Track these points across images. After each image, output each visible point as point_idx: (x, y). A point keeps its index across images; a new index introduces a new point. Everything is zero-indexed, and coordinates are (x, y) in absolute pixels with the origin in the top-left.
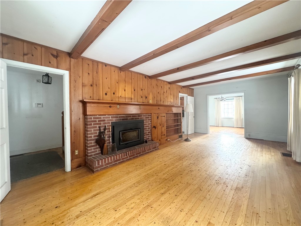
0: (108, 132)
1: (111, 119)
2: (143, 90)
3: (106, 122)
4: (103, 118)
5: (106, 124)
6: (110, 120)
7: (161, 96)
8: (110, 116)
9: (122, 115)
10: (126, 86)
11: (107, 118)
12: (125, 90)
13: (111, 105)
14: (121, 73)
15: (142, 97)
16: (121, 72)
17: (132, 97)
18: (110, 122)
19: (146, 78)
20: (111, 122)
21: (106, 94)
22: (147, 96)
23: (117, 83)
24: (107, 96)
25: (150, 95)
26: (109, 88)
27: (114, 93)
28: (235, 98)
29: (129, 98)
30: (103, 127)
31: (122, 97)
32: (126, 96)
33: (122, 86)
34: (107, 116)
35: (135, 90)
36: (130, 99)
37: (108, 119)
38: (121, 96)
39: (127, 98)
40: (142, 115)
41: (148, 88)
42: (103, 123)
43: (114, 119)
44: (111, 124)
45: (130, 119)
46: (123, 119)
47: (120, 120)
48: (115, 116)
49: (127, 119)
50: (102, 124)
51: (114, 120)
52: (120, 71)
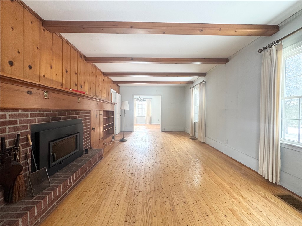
0: (23, 146)
1: (29, 118)
2: (78, 74)
3: (18, 125)
4: (11, 116)
5: (18, 130)
6: (28, 121)
7: (96, 88)
8: (29, 113)
9: (52, 112)
10: (54, 60)
11: (20, 116)
12: (51, 67)
13: (32, 90)
14: (45, 33)
15: (76, 85)
16: (44, 31)
17: (63, 82)
18: (29, 125)
19: (81, 58)
20: (31, 126)
21: (11, 63)
22: (82, 85)
23: (38, 48)
24: (13, 67)
25: (85, 84)
26: (19, 52)
27: (30, 67)
28: (146, 100)
29: (58, 82)
30: (10, 137)
31: (46, 78)
32: (54, 79)
33: (46, 57)
34: (20, 112)
35: (67, 72)
36: (60, 85)
37: (22, 119)
38: (44, 76)
39: (56, 81)
40: (81, 112)
41: (84, 74)
42: (9, 128)
43: (37, 118)
44: (29, 130)
45: (64, 119)
46: (53, 119)
47: (48, 120)
48: (38, 112)
49: (60, 119)
50: (7, 130)
51: (37, 121)
52: (42, 28)
